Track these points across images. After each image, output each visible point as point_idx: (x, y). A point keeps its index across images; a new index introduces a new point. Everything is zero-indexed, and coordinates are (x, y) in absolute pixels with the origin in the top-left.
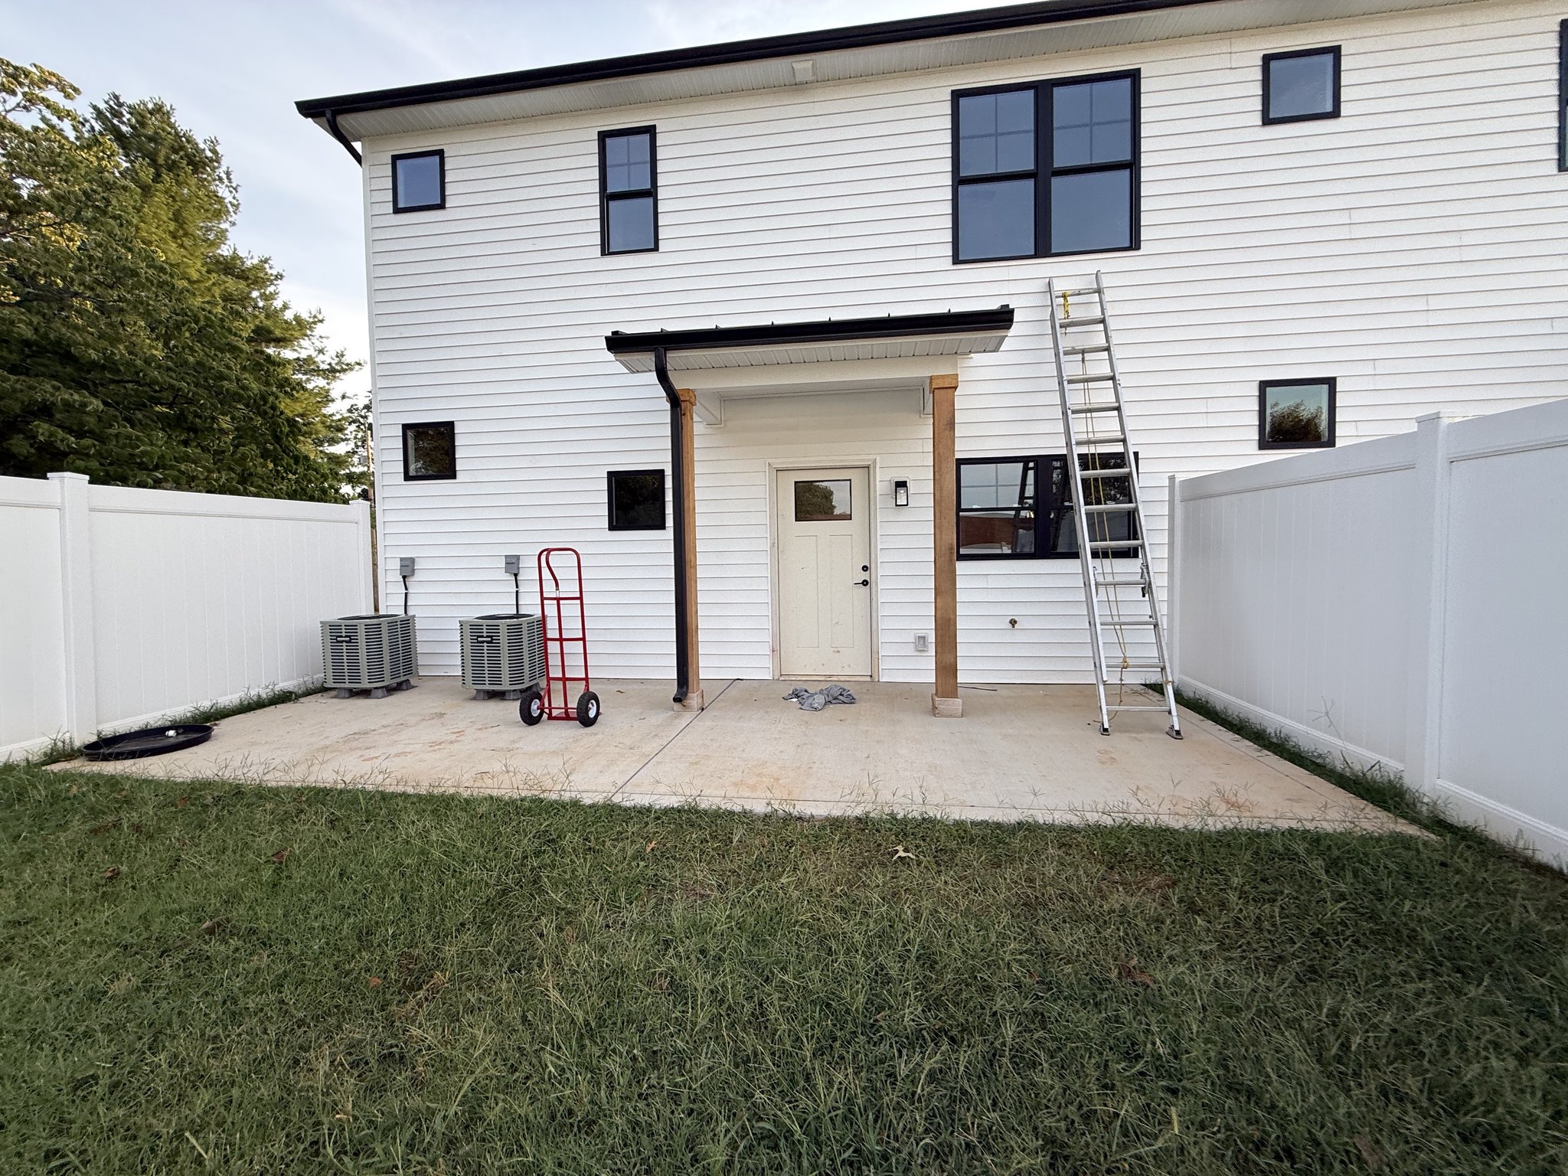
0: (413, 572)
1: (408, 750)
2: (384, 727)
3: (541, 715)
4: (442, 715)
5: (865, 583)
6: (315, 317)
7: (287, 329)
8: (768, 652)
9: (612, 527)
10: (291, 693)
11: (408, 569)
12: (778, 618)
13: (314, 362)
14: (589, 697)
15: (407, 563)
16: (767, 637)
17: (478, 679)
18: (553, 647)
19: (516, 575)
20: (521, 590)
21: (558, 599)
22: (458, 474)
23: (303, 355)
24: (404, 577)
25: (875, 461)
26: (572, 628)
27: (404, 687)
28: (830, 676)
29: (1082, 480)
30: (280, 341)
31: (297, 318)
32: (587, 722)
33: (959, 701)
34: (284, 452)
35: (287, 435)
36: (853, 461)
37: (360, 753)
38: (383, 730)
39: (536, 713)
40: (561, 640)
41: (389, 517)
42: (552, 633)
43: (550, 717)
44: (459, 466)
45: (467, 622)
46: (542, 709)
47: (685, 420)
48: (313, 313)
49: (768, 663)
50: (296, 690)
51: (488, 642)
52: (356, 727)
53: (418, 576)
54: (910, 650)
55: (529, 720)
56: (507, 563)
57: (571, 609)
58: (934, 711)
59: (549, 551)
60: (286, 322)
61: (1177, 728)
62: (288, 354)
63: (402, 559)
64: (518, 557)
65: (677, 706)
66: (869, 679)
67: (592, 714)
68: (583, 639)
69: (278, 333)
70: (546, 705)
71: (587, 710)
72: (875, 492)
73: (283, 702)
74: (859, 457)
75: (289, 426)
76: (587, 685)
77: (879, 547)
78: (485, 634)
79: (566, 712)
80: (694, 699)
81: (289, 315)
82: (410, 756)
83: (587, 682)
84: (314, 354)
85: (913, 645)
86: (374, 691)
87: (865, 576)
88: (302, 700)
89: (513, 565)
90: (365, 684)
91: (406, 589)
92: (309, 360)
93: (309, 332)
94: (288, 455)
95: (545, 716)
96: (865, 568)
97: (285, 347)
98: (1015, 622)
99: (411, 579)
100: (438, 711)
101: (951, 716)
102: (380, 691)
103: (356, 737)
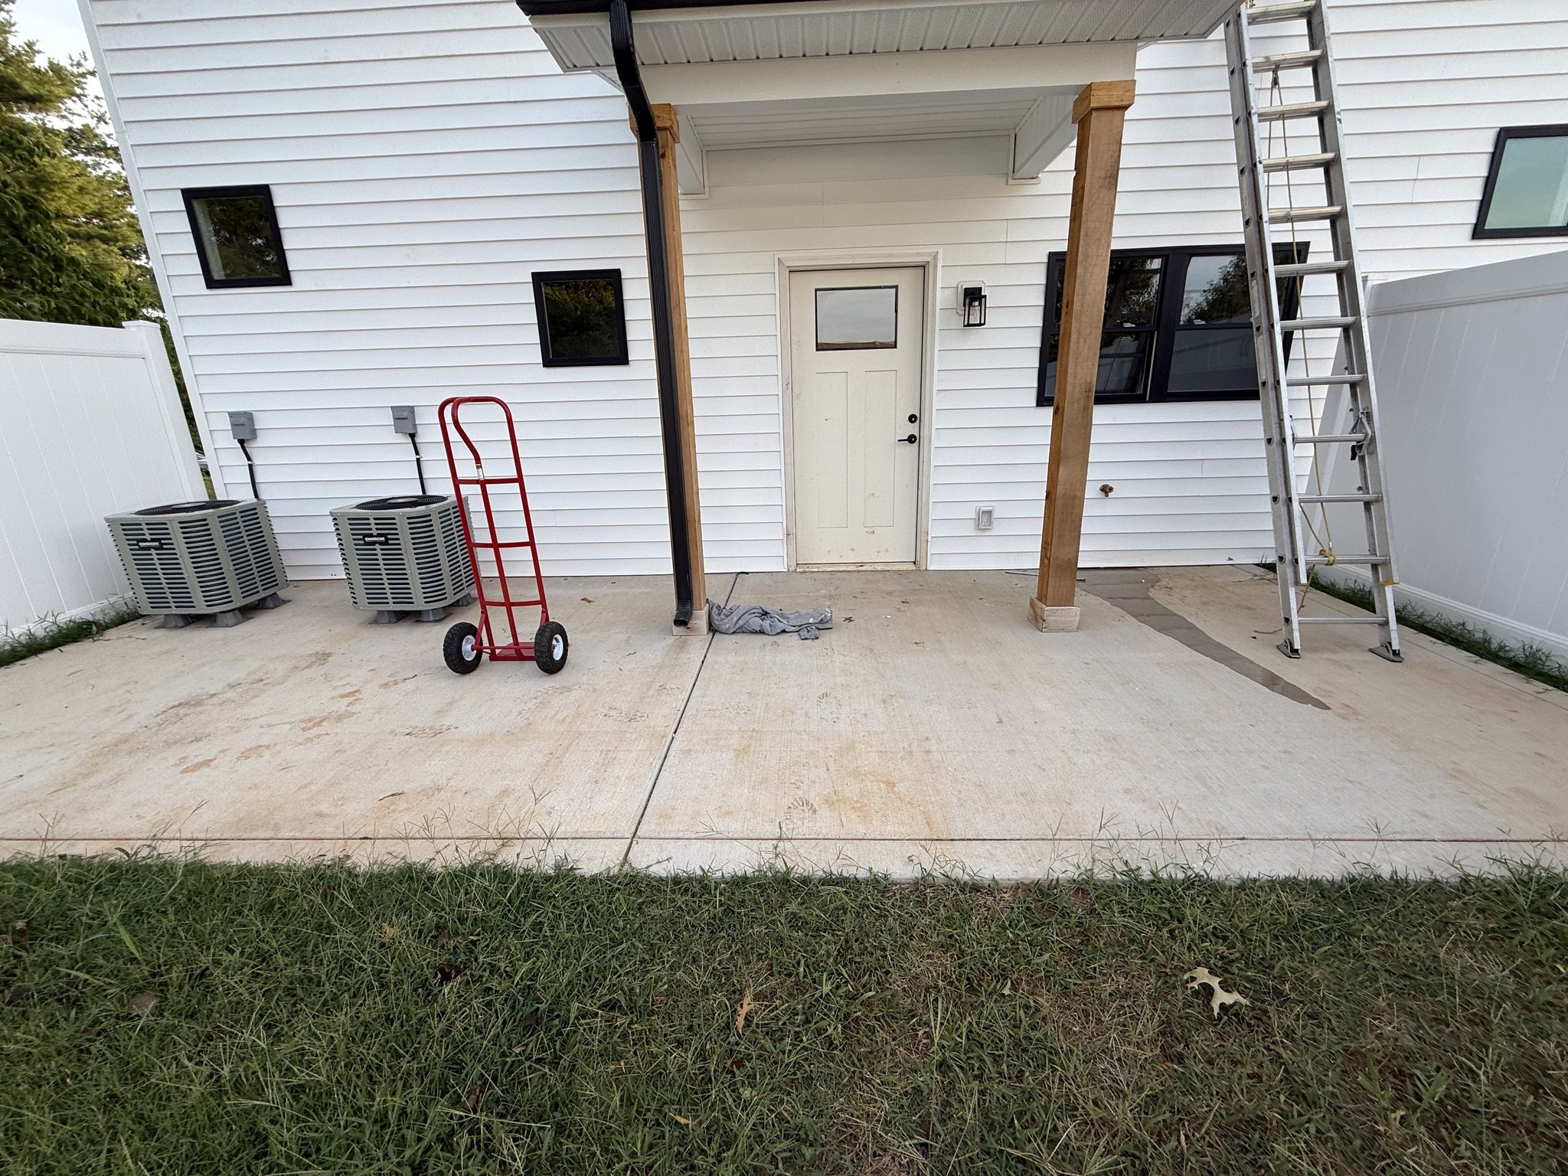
0: (254, 434)
1: (264, 741)
2: (231, 686)
3: (478, 657)
4: (324, 657)
5: (911, 439)
6: (79, 65)
7: (42, 83)
8: (780, 535)
9: (549, 362)
10: (89, 623)
11: (244, 429)
12: (792, 490)
13: (96, 136)
14: (550, 630)
15: (242, 420)
16: (779, 516)
17: (375, 595)
18: (485, 556)
19: (412, 436)
20: (424, 457)
21: (483, 483)
22: (294, 277)
23: (77, 124)
24: (242, 442)
25: (935, 257)
26: (511, 528)
27: (270, 603)
28: (862, 564)
29: (1278, 280)
30: (36, 101)
31: (55, 68)
32: (552, 667)
33: (1075, 610)
34: (32, 250)
35: (27, 222)
36: (903, 255)
37: (178, 752)
38: (231, 694)
39: (469, 655)
40: (496, 546)
41: (197, 348)
42: (482, 536)
43: (494, 657)
44: (293, 263)
45: (343, 515)
46: (479, 648)
47: (665, 165)
48: (76, 58)
49: (780, 550)
50: (99, 617)
51: (381, 543)
52: (184, 689)
53: (263, 440)
54: (969, 529)
55: (459, 665)
56: (396, 419)
57: (505, 498)
58: (1037, 621)
59: (456, 402)
60: (37, 71)
61: (1395, 646)
62: (55, 122)
63: (231, 415)
64: (411, 409)
65: (677, 630)
66: (912, 567)
67: (558, 654)
68: (531, 543)
69: (28, 87)
70: (486, 643)
71: (551, 649)
72: (934, 304)
73: (75, 640)
74: (914, 250)
75: (26, 207)
76: (545, 611)
77: (936, 387)
78: (375, 532)
79: (518, 651)
80: (700, 619)
81: (41, 62)
82: (267, 754)
83: (544, 607)
84: (93, 123)
85: (972, 522)
86: (219, 618)
87: (912, 429)
88: (111, 633)
89: (405, 420)
90: (201, 608)
91: (249, 459)
92: (86, 133)
93: (78, 91)
94: (40, 256)
95: (485, 657)
96: (912, 419)
97: (47, 111)
98: (1111, 489)
99: (254, 444)
100: (319, 648)
101: (1063, 630)
102: (229, 615)
103: (182, 711)
